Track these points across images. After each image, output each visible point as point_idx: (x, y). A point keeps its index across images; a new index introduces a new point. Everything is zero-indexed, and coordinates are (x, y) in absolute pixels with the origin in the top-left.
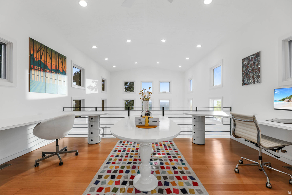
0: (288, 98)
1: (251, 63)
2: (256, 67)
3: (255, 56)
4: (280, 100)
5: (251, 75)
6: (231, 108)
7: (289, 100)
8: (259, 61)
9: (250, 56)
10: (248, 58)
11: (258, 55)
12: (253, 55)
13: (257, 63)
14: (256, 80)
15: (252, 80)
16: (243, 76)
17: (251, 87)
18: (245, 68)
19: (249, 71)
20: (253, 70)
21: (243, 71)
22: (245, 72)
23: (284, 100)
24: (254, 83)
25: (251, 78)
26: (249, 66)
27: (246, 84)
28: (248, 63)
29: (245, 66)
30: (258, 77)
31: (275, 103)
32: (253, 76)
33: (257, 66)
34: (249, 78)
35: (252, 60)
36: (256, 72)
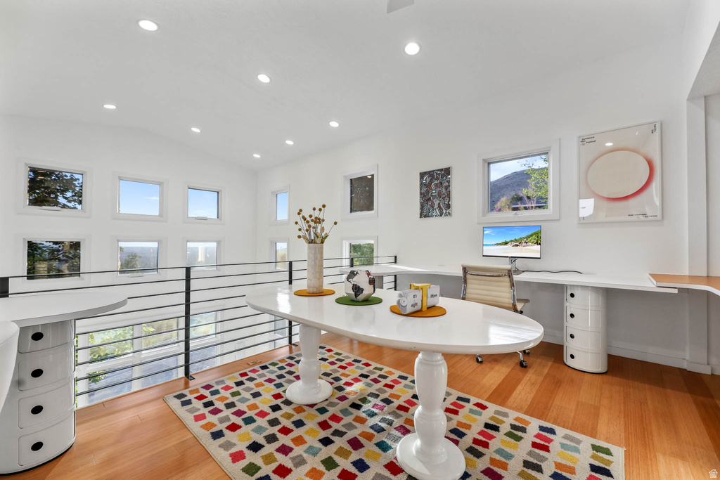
0: (516, 240)
1: (436, 182)
2: (444, 190)
3: (443, 172)
4: (498, 244)
5: (436, 202)
6: (396, 257)
7: (518, 243)
8: (449, 182)
9: (433, 171)
10: (430, 174)
11: (447, 171)
12: (438, 170)
13: (446, 184)
14: (444, 211)
15: (437, 210)
16: (421, 203)
17: (435, 222)
18: (424, 189)
19: (432, 196)
20: (440, 194)
21: (421, 194)
22: (424, 196)
23: (506, 243)
24: (441, 216)
25: (436, 206)
26: (433, 187)
27: (426, 216)
28: (431, 182)
29: (425, 185)
30: (448, 206)
31: (485, 248)
32: (439, 204)
33: (446, 190)
34: (433, 207)
35: (437, 179)
36: (444, 198)
